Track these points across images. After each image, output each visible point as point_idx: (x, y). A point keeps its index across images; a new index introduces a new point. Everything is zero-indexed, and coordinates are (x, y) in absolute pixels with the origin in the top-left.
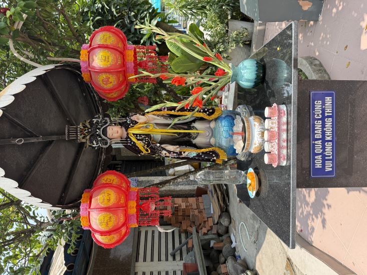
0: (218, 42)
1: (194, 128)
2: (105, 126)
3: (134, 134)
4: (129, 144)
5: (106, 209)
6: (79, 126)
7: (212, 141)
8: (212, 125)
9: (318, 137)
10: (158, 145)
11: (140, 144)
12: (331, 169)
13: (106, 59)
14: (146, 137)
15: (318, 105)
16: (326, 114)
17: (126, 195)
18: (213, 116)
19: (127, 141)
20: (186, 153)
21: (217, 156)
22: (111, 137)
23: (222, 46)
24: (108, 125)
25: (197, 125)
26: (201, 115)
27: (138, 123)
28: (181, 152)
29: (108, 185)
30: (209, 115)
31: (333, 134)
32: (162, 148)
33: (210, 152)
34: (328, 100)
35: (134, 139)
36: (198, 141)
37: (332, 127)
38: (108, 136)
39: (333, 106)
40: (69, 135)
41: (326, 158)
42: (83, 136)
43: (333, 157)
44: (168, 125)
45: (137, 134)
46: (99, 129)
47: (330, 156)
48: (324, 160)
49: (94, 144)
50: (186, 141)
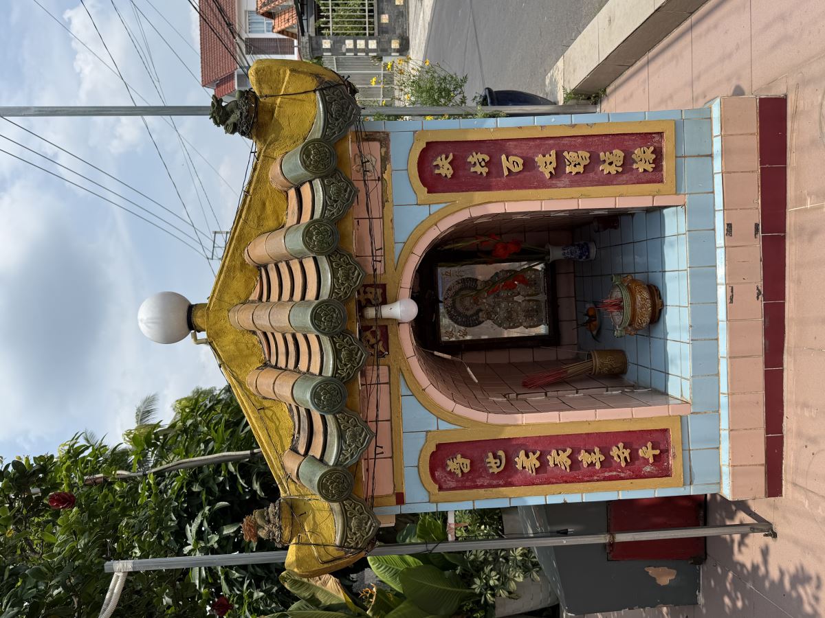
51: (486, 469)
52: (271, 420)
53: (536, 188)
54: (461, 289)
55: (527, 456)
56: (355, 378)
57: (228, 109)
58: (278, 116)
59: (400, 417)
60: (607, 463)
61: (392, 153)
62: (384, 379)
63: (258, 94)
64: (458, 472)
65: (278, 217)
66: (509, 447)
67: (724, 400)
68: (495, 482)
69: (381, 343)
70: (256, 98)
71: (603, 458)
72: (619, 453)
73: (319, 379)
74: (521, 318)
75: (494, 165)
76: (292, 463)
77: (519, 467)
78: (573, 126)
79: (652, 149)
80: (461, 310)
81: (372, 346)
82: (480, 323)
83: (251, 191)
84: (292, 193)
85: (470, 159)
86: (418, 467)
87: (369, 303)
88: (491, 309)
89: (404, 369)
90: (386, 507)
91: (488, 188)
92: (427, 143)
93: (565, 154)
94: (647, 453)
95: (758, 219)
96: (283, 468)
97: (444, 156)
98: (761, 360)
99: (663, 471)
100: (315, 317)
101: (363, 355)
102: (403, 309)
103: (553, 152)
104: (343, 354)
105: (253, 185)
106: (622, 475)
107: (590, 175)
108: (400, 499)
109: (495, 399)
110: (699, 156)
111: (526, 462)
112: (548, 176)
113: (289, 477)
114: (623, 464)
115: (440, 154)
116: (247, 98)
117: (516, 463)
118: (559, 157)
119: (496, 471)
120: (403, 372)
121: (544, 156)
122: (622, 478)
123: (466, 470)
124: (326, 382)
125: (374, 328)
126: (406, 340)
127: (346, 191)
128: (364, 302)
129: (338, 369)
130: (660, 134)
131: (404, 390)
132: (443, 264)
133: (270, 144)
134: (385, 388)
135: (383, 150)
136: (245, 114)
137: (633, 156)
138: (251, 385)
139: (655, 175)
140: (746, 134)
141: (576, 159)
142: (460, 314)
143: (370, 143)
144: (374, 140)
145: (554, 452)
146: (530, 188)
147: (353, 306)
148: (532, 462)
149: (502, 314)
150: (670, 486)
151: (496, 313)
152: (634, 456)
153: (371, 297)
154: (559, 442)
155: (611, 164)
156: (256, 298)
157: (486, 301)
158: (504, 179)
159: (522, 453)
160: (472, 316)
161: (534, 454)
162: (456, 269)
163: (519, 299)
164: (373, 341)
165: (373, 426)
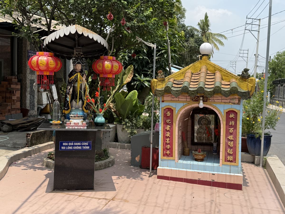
0: (132, 123)
1: (79, 101)
2: (81, 63)
3: (78, 75)
4: (73, 73)
5: (47, 63)
6: (81, 52)
7: (74, 108)
8: (81, 109)
9: (75, 144)
10: (73, 85)
11: (73, 77)
12: (62, 149)
13: (108, 67)
14: (76, 80)
15: (87, 144)
16: (83, 147)
17: (52, 71)
18: (84, 109)
19: (75, 72)
20: (69, 97)
21: (67, 110)
22: (77, 65)
23: (130, 125)
24: (82, 64)
25: (81, 102)
26: (85, 104)
27: (83, 77)
28: (69, 94)
29: (57, 64)
30: (85, 107)
31: (76, 149)
32: (71, 87)
33: (69, 107)
34: (88, 147)
35: (75, 75)
36: (74, 102)
37: (78, 149)
38: (77, 64)
39: (86, 149)
40: (78, 48)
41: (67, 147)
42: (77, 54)
43: (67, 149)
44: (81, 89)
45: (77, 76)
46: (80, 61)
47: (67, 148)
48: (66, 146)
49: (74, 58)
50: (74, 97)
51: (167, 119)
52: (180, 75)
53: (226, 135)
54: (208, 120)
55: (169, 128)
56: (188, 94)
57: (247, 72)
58: (244, 82)
59: (179, 103)
60: (167, 144)
61: (236, 105)
62: (187, 100)
63: (249, 79)
64: (167, 114)
65: (225, 79)
66: (171, 124)
67: (178, 169)
68: (164, 121)
69: (195, 100)
70: (248, 78)
71: (168, 143)
72: (168, 146)
73: (188, 87)
74: (199, 135)
75: (231, 126)
76: (172, 80)
77: (167, 126)
78: (239, 144)
79: (232, 160)
80: (203, 120)
81: (194, 98)
82: (199, 125)
83: (230, 74)
84: (229, 83)
85: (233, 121)
86: (169, 105)
87: (203, 98)
88: (202, 128)
89: (189, 104)
90: (161, 98)
91: (226, 124)
92: (237, 113)
93: (233, 142)
94: (168, 152)
95: (215, 181)
96: (171, 78)
97: (234, 116)
98: (185, 178)
99: (164, 155)
100: (201, 87)
101: (193, 96)
102: (201, 105)
103: (233, 139)
104: (193, 92)
105: (232, 75)
106: (164, 147)
107: (227, 146)
108: (163, 101)
109: (180, 124)
110: (230, 170)
111: (168, 128)
112: (228, 138)
113: (169, 79)
114: (166, 147)
115: (235, 115)
116: (248, 76)
117: (168, 125)
118: (232, 140)
119: (167, 121)
120: (188, 104)
121: (232, 137)
122: (163, 147)
123: (167, 115)
124: (188, 89)
125: (198, 99)
126: (195, 105)
127: (227, 95)
128: (204, 97)
129: (190, 91)
130: (235, 162)
131: (185, 104)
132: (215, 116)
133: (239, 80)
134: (185, 100)
135: (236, 103)
136: (245, 76)
137: (231, 156)
138: (188, 71)
139: (226, 160)
140: (234, 181)
141: (231, 144)
142: (202, 120)
143: (238, 101)
144: (239, 102)
145: (170, 133)
146: (226, 134)
147: (203, 95)
148: (168, 129)
149: (201, 130)
150: (161, 156)
151: (201, 129)
152: (168, 149)
153: (205, 98)
154: (172, 134)
155: (230, 151)
156: (208, 73)
157: (204, 127)
158: (228, 128)
159: (170, 127)
160: (201, 123)
161: (170, 129)
162: (214, 120)
163: (204, 135)
164: (195, 98)
165: (178, 97)
